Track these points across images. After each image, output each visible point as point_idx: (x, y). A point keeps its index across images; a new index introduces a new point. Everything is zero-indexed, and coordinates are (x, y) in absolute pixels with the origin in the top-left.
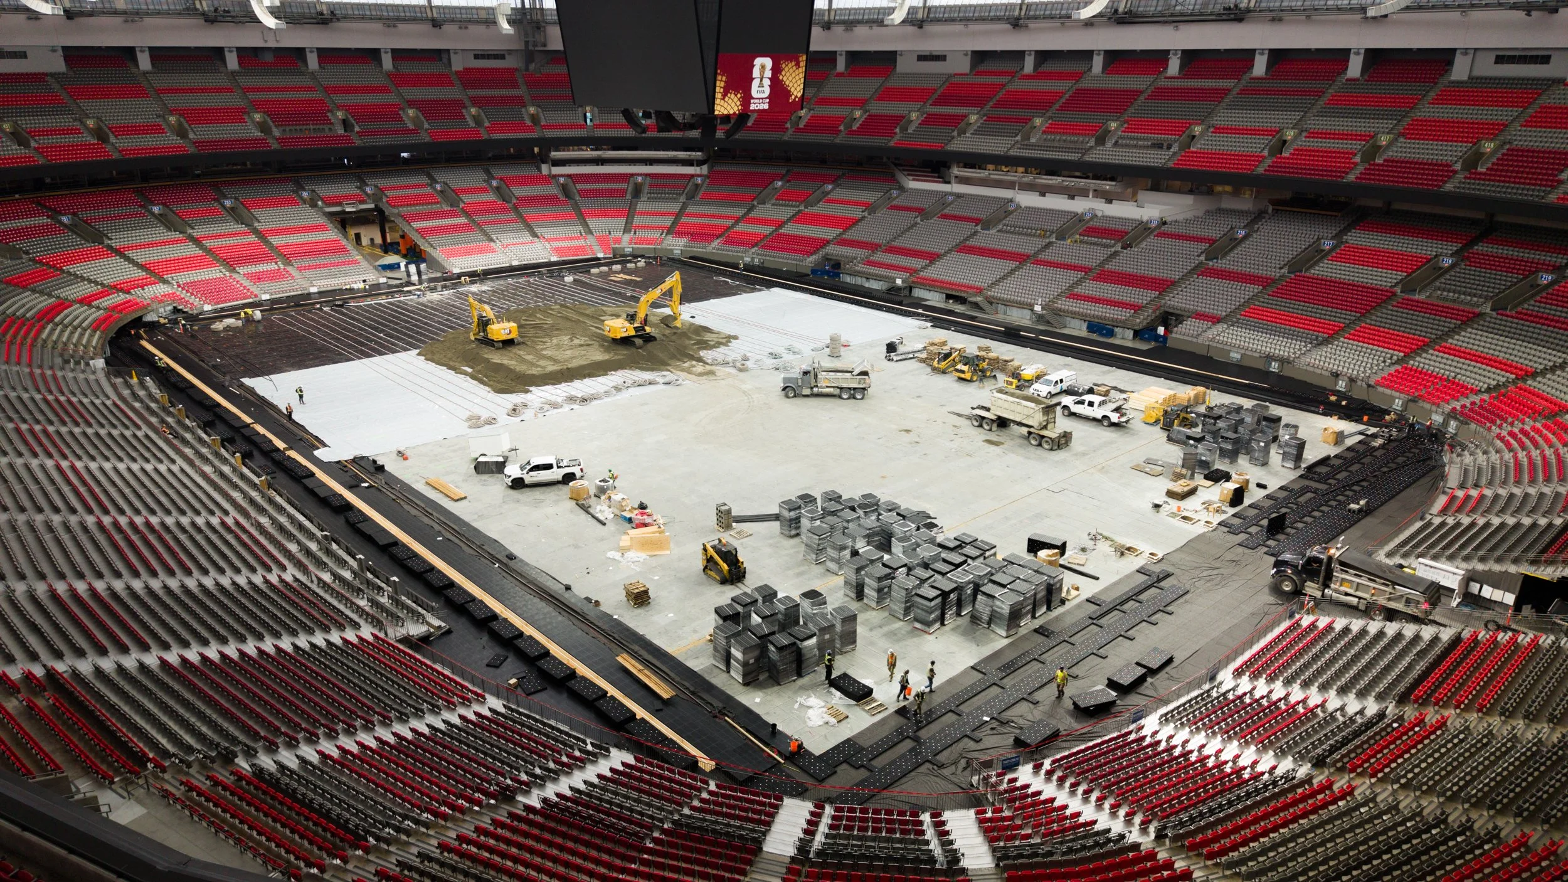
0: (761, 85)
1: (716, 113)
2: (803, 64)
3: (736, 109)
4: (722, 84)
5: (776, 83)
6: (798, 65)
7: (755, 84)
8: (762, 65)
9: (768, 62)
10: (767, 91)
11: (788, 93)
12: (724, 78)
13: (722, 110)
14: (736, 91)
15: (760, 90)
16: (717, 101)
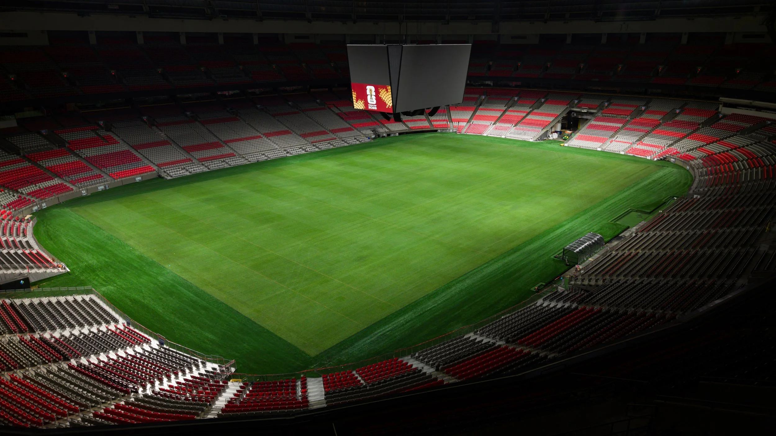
0: (371, 98)
1: (355, 108)
2: (389, 90)
3: (363, 107)
4: (355, 96)
5: (378, 99)
6: (387, 90)
7: (369, 97)
8: (370, 89)
9: (373, 88)
10: (375, 102)
11: (385, 104)
12: (355, 93)
13: (357, 107)
14: (362, 100)
15: (372, 101)
16: (354, 103)
